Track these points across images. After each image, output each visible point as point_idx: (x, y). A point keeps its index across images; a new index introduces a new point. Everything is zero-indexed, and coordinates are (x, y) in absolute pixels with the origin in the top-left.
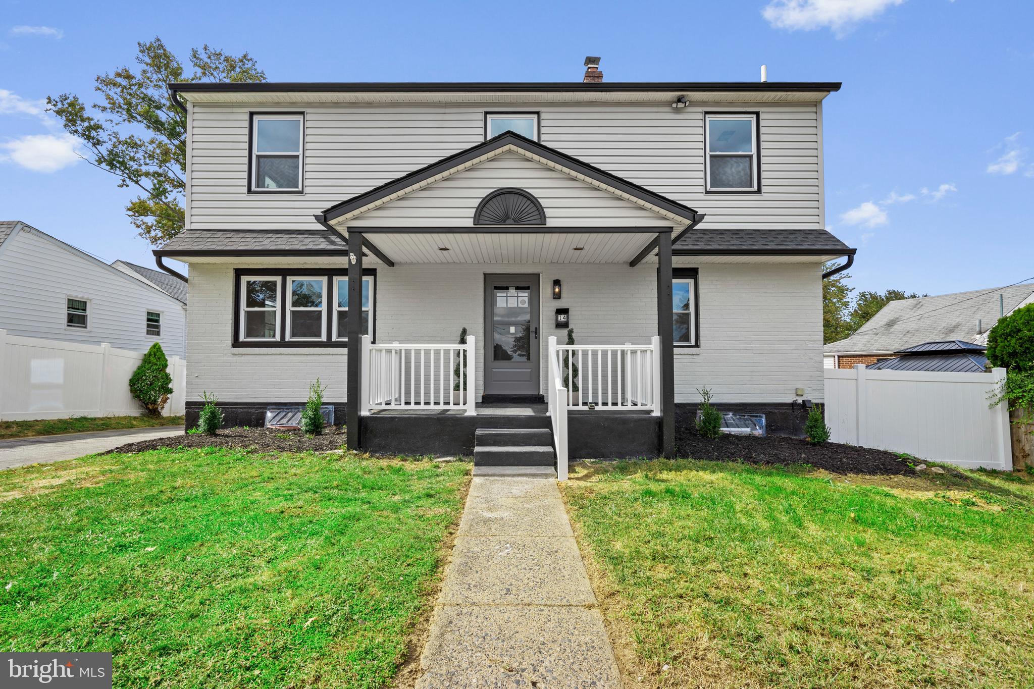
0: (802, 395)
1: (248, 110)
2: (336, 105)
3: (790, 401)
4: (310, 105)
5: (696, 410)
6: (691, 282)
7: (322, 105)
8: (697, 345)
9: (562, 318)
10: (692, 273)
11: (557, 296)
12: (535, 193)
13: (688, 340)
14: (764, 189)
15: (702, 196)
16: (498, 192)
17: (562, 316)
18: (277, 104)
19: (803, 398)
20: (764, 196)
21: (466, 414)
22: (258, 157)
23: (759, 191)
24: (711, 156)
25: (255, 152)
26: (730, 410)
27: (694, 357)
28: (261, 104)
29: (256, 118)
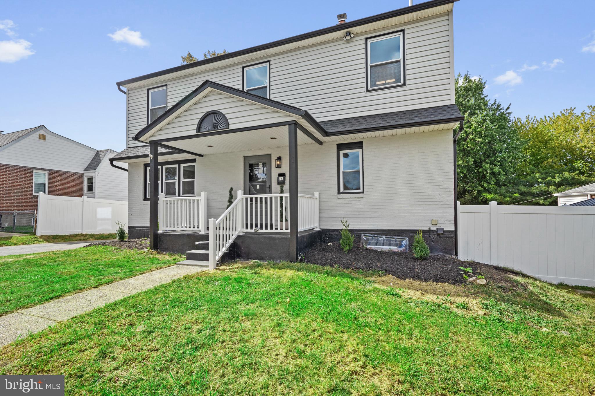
0: (436, 225)
1: (146, 88)
2: (179, 78)
3: (427, 229)
4: (169, 80)
5: (361, 234)
6: (360, 151)
7: (174, 79)
8: (363, 192)
9: (281, 179)
10: (359, 145)
11: (279, 166)
12: (223, 112)
13: (359, 189)
14: (407, 82)
15: (364, 94)
16: (207, 114)
17: (281, 178)
18: (157, 83)
19: (438, 226)
20: (407, 87)
21: (200, 233)
22: (151, 110)
23: (404, 85)
24: (371, 67)
25: (150, 108)
26: (383, 234)
27: (360, 199)
28: (151, 84)
29: (150, 91)
